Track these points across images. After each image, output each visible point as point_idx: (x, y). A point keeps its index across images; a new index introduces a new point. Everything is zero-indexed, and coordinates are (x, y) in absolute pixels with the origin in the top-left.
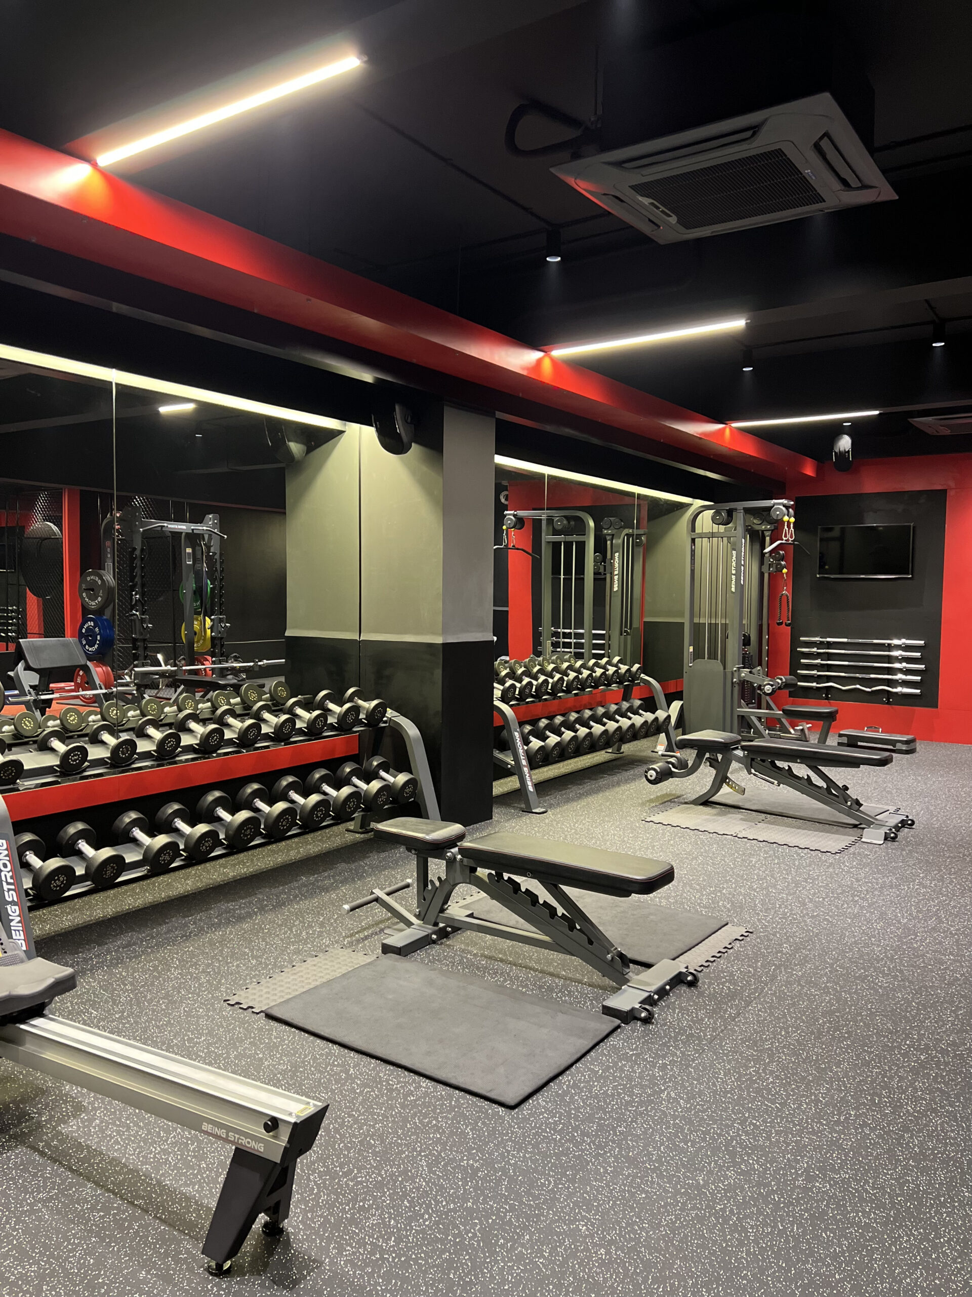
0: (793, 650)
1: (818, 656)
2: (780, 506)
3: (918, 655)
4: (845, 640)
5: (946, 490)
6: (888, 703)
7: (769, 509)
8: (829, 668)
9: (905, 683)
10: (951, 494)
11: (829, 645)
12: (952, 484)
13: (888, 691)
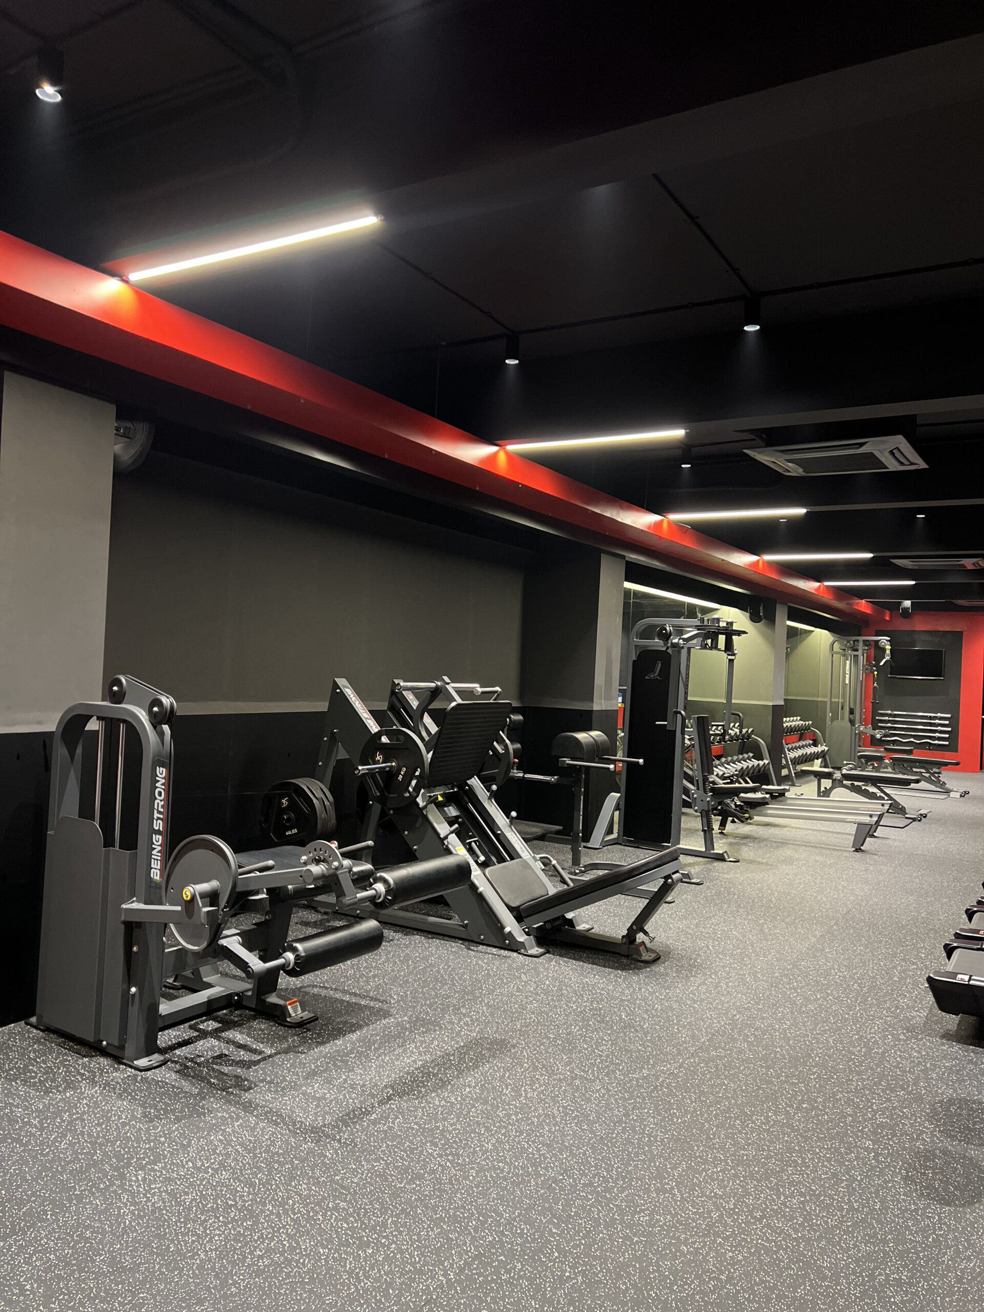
0: (873, 718)
1: (889, 721)
2: (884, 640)
3: (947, 722)
4: (905, 713)
5: (962, 632)
6: (930, 749)
7: (878, 641)
8: (895, 729)
9: (940, 739)
10: (964, 634)
11: (895, 716)
12: (966, 628)
13: (930, 743)
